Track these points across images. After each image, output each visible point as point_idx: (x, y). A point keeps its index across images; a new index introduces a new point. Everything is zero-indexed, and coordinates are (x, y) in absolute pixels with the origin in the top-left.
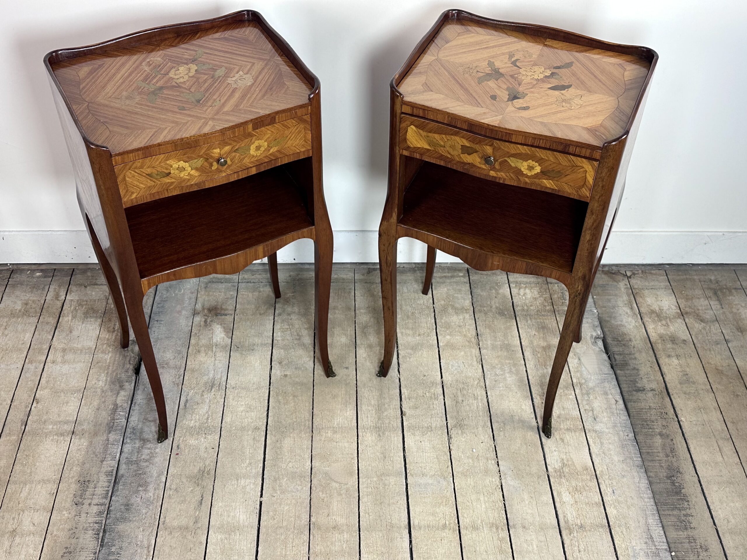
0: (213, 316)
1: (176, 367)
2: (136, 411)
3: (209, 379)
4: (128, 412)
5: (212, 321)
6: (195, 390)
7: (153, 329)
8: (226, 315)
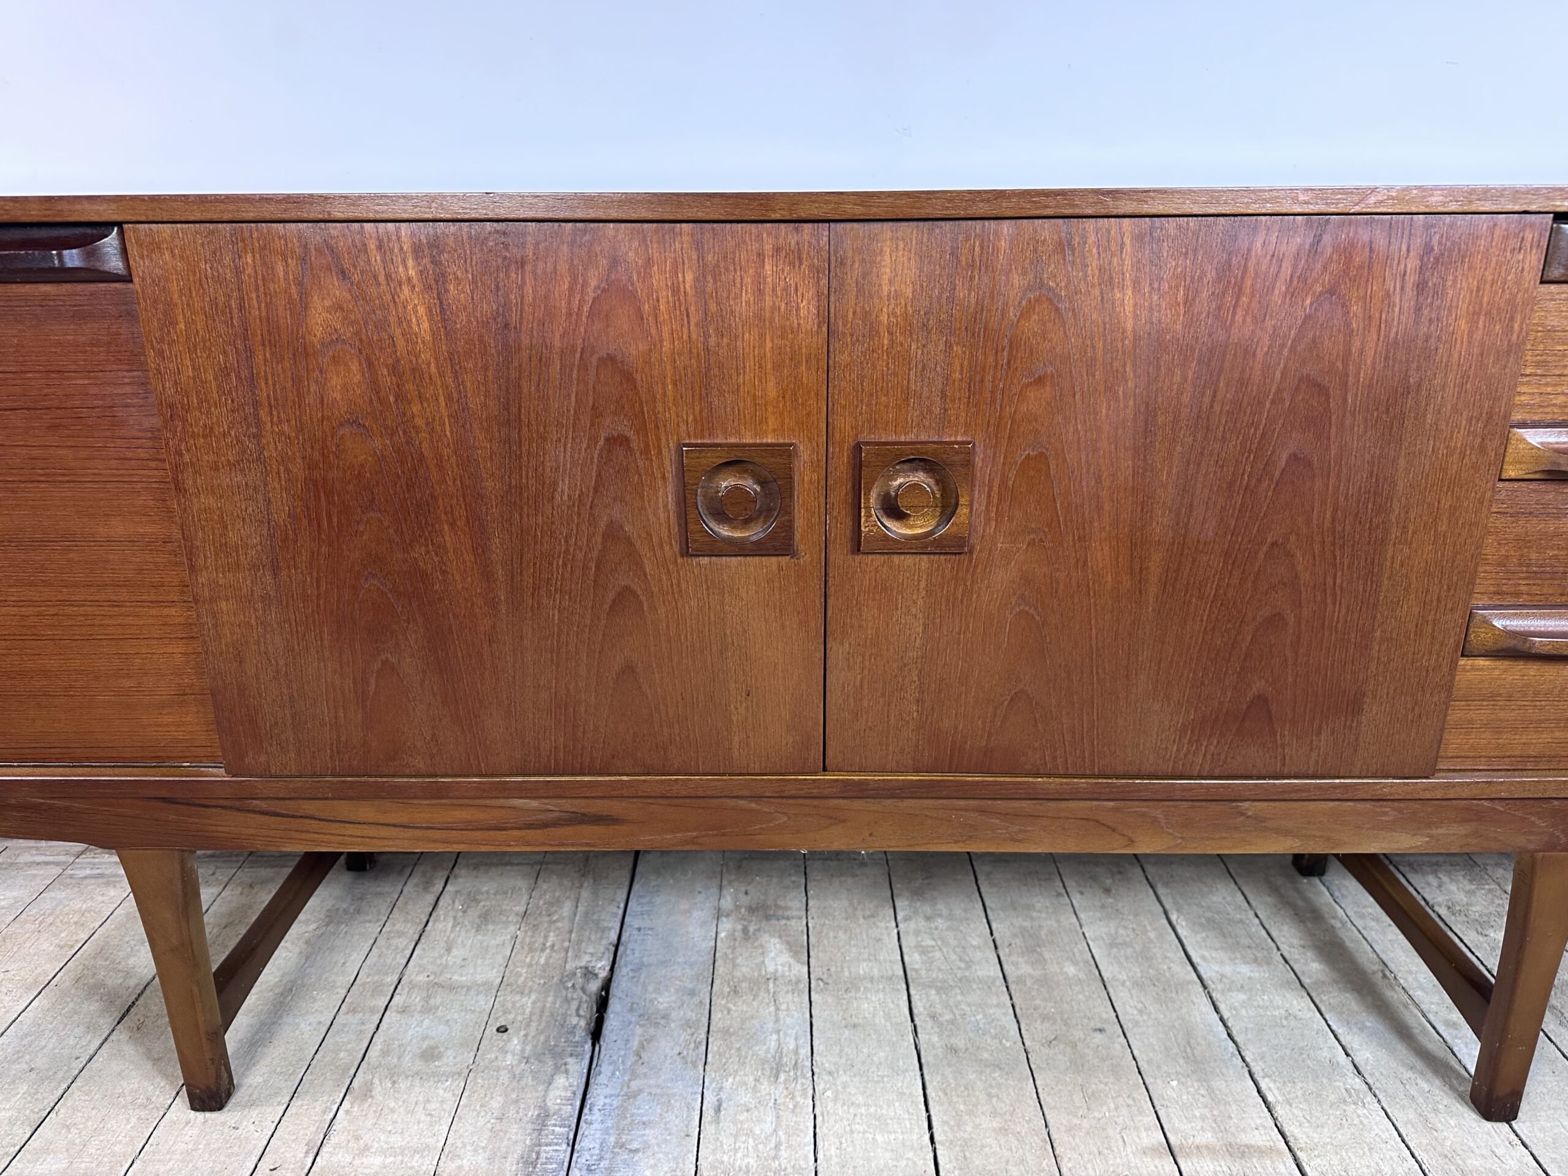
0: (760, 921)
1: (688, 1024)
2: (596, 1126)
3: (768, 1051)
4: (574, 1126)
5: (759, 930)
6: (738, 1078)
7: (630, 946)
8: (788, 918)
